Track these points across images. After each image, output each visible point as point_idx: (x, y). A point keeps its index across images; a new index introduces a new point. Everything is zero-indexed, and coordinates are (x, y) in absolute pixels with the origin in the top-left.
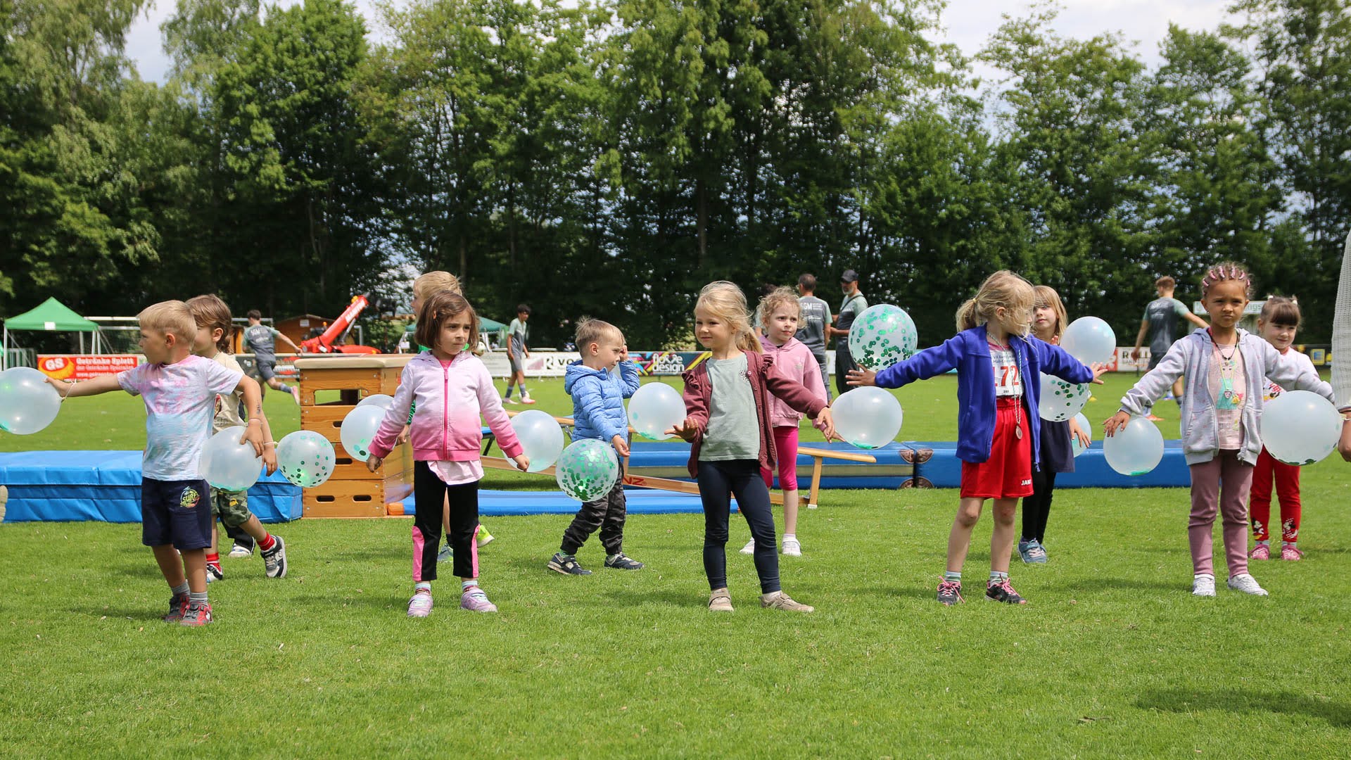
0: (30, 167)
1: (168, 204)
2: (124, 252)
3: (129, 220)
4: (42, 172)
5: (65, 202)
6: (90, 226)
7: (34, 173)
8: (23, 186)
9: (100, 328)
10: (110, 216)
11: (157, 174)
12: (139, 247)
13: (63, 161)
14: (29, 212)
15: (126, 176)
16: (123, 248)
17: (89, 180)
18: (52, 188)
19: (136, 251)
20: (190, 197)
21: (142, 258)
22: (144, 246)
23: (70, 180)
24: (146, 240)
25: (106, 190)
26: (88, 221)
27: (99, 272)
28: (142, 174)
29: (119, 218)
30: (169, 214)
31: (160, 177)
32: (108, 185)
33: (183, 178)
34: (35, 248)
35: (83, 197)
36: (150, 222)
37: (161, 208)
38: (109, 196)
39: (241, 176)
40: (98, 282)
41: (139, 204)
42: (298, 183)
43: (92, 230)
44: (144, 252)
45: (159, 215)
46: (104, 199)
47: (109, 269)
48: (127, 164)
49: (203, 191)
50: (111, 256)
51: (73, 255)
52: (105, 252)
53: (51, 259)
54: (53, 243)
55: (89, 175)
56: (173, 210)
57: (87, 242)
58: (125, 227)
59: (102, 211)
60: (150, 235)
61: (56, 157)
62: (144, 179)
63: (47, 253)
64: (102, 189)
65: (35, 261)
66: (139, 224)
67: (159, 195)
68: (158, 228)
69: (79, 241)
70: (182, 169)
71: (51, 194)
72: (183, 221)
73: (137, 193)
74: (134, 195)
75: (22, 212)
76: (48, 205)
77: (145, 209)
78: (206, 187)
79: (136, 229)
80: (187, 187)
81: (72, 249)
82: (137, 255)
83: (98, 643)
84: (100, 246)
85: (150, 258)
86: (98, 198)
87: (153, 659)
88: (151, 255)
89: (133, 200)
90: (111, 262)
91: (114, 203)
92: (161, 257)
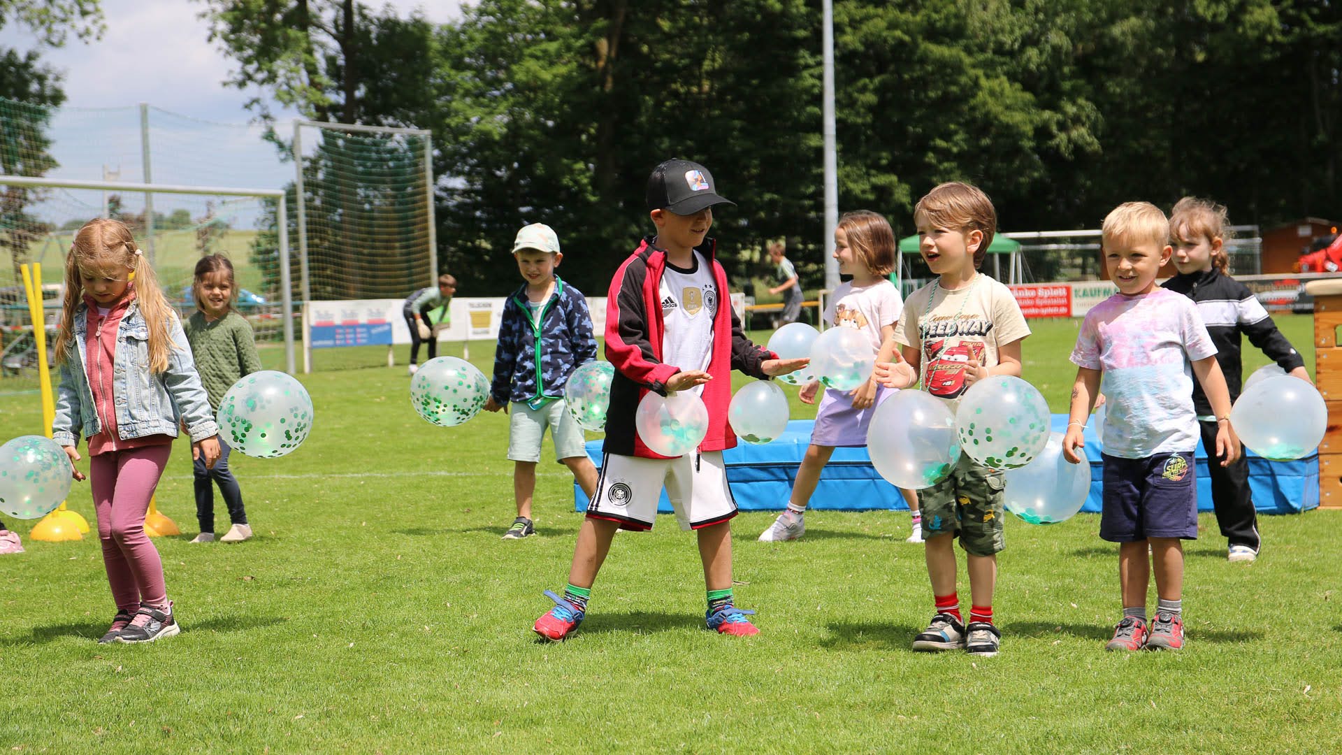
0: (934, 34)
1: (1112, 72)
2: (1053, 143)
3: (1060, 98)
4: (947, 40)
5: (977, 78)
6: (1008, 108)
7: (939, 42)
8: (923, 61)
9: (1021, 247)
10: (1035, 94)
11: (1097, 32)
12: (1074, 134)
13: (974, 23)
14: (932, 94)
15: (1056, 38)
16: (1052, 137)
17: (1007, 47)
18: (961, 61)
19: (1070, 140)
20: (1144, 62)
21: (1078, 149)
22: (1081, 133)
23: (982, 49)
24: (1083, 124)
25: (1029, 60)
26: (1009, 101)
27: (1021, 172)
28: (1077, 32)
29: (1047, 96)
30: (1113, 87)
31: (1102, 36)
32: (1032, 53)
33: (1134, 34)
34: (940, 143)
35: (999, 69)
36: (1087, 99)
37: (1103, 78)
38: (1033, 66)
39: (1215, 27)
40: (1018, 185)
41: (1073, 75)
42: (1297, 30)
43: (1014, 114)
44: (1080, 142)
45: (1100, 88)
46: (1026, 70)
47: (1033, 167)
48: (1059, 21)
49: (1160, 51)
50: (1035, 150)
51: (986, 150)
52: (1028, 144)
53: (959, 157)
54: (962, 134)
55: (1007, 39)
56: (1119, 79)
57: (1009, 132)
58: (1055, 108)
59: (1026, 88)
60: (1088, 117)
61: (965, 18)
62: (1081, 39)
63: (955, 150)
64: (1025, 57)
65: (940, 162)
66: (1074, 103)
67: (1101, 62)
68: (1099, 106)
69: (993, 130)
70: (1134, 21)
71: (958, 68)
72: (1133, 97)
73: (1071, 60)
74: (1067, 64)
75: (922, 95)
76: (955, 83)
77: (1081, 82)
78: (1165, 45)
79: (1071, 109)
80: (1139, 48)
81: (985, 142)
82: (1071, 146)
83: (1052, 677)
84: (1022, 135)
85: (1089, 149)
86: (1020, 70)
87: (1129, 700)
88: (1089, 144)
89: (1066, 70)
90: (1036, 157)
91: (1040, 76)
92: (1103, 147)
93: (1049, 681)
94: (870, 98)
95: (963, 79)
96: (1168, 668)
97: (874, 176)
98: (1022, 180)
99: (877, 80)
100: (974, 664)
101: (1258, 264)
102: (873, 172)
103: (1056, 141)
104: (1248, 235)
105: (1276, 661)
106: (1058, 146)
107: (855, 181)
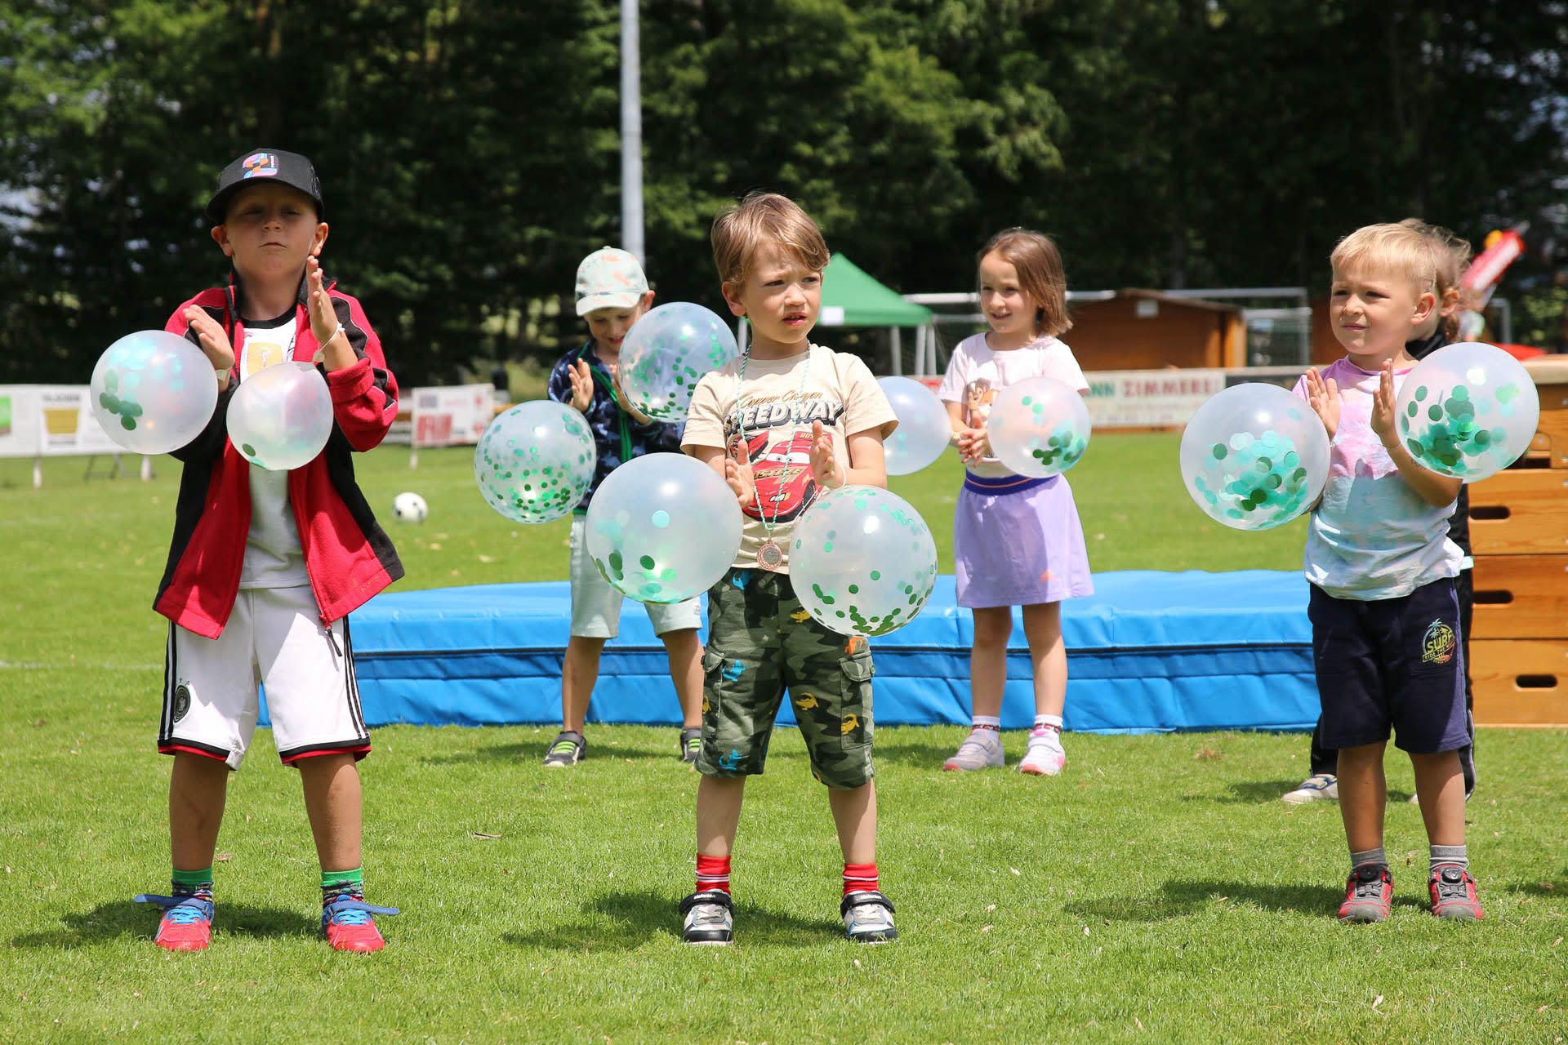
1: (1083, 40)
2: (988, 153)
3: (998, 82)
5: (866, 48)
6: (916, 97)
9: (936, 318)
10: (959, 75)
12: (1021, 140)
14: (794, 72)
16: (985, 143)
18: (839, 19)
19: (1015, 149)
20: (1130, 24)
21: (1027, 164)
22: (1031, 138)
24: (1036, 125)
25: (949, 19)
26: (916, 86)
27: (936, 198)
29: (977, 78)
30: (1083, 65)
34: (805, 149)
35: (902, 33)
36: (1041, 84)
37: (1067, 48)
38: (955, 30)
40: (932, 220)
41: (1018, 46)
43: (926, 106)
44: (1031, 152)
45: (1063, 67)
46: (946, 37)
47: (952, 187)
49: (1154, 8)
50: (958, 163)
51: (879, 162)
52: (946, 154)
53: (837, 171)
54: (841, 136)
56: (1092, 53)
57: (917, 135)
58: (992, 98)
59: (945, 65)
60: (1043, 113)
63: (830, 160)
64: (943, 14)
65: (805, 179)
66: (1021, 90)
67: (1065, 24)
68: (1060, 99)
69: (892, 130)
71: (837, 31)
72: (1112, 79)
73: (1016, 22)
74: (1008, 27)
75: (779, 74)
76: (831, 54)
77: (1031, 56)
79: (1016, 101)
81: (880, 148)
82: (1017, 159)
83: (980, 982)
84: (937, 142)
85: (1045, 164)
86: (934, 36)
87: (1101, 1018)
88: (1044, 156)
89: (1008, 37)
90: (958, 174)
91: (967, 45)
92: (1067, 159)
93: (976, 988)
94: (696, 76)
95: (845, 50)
96: (1163, 968)
97: (703, 201)
98: (938, 210)
99: (707, 48)
100: (857, 962)
101: (1306, 349)
102: (702, 194)
103: (990, 151)
104: (1292, 303)
105: (1330, 958)
106: (995, 159)
107: (673, 208)
